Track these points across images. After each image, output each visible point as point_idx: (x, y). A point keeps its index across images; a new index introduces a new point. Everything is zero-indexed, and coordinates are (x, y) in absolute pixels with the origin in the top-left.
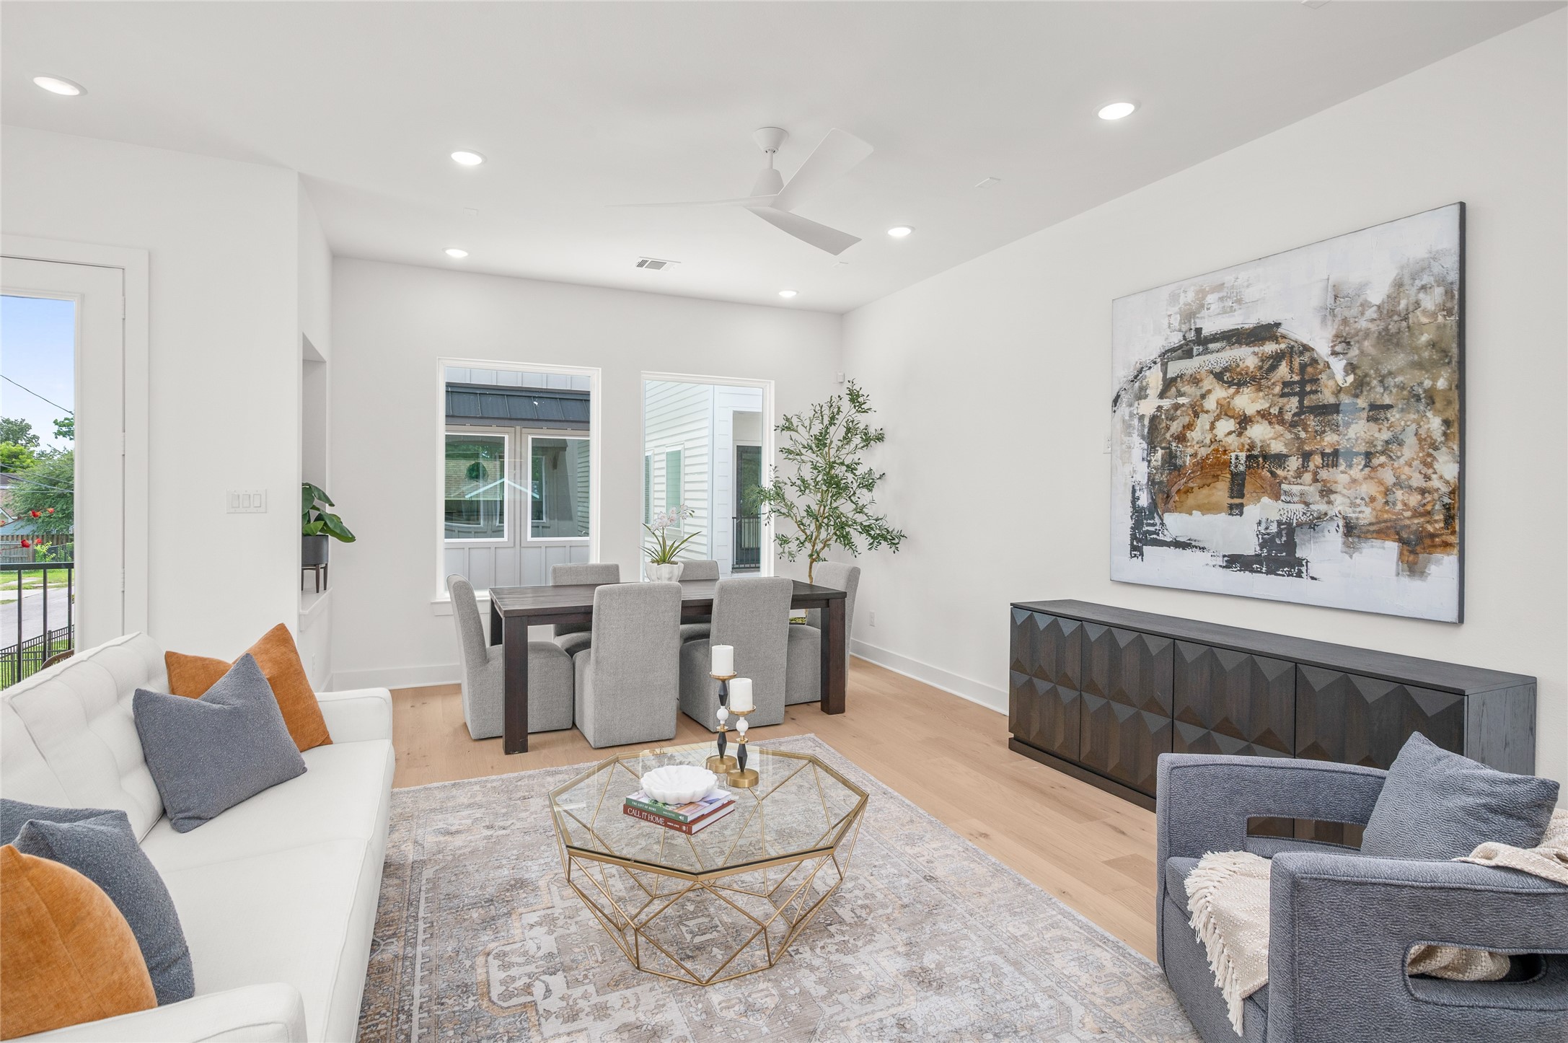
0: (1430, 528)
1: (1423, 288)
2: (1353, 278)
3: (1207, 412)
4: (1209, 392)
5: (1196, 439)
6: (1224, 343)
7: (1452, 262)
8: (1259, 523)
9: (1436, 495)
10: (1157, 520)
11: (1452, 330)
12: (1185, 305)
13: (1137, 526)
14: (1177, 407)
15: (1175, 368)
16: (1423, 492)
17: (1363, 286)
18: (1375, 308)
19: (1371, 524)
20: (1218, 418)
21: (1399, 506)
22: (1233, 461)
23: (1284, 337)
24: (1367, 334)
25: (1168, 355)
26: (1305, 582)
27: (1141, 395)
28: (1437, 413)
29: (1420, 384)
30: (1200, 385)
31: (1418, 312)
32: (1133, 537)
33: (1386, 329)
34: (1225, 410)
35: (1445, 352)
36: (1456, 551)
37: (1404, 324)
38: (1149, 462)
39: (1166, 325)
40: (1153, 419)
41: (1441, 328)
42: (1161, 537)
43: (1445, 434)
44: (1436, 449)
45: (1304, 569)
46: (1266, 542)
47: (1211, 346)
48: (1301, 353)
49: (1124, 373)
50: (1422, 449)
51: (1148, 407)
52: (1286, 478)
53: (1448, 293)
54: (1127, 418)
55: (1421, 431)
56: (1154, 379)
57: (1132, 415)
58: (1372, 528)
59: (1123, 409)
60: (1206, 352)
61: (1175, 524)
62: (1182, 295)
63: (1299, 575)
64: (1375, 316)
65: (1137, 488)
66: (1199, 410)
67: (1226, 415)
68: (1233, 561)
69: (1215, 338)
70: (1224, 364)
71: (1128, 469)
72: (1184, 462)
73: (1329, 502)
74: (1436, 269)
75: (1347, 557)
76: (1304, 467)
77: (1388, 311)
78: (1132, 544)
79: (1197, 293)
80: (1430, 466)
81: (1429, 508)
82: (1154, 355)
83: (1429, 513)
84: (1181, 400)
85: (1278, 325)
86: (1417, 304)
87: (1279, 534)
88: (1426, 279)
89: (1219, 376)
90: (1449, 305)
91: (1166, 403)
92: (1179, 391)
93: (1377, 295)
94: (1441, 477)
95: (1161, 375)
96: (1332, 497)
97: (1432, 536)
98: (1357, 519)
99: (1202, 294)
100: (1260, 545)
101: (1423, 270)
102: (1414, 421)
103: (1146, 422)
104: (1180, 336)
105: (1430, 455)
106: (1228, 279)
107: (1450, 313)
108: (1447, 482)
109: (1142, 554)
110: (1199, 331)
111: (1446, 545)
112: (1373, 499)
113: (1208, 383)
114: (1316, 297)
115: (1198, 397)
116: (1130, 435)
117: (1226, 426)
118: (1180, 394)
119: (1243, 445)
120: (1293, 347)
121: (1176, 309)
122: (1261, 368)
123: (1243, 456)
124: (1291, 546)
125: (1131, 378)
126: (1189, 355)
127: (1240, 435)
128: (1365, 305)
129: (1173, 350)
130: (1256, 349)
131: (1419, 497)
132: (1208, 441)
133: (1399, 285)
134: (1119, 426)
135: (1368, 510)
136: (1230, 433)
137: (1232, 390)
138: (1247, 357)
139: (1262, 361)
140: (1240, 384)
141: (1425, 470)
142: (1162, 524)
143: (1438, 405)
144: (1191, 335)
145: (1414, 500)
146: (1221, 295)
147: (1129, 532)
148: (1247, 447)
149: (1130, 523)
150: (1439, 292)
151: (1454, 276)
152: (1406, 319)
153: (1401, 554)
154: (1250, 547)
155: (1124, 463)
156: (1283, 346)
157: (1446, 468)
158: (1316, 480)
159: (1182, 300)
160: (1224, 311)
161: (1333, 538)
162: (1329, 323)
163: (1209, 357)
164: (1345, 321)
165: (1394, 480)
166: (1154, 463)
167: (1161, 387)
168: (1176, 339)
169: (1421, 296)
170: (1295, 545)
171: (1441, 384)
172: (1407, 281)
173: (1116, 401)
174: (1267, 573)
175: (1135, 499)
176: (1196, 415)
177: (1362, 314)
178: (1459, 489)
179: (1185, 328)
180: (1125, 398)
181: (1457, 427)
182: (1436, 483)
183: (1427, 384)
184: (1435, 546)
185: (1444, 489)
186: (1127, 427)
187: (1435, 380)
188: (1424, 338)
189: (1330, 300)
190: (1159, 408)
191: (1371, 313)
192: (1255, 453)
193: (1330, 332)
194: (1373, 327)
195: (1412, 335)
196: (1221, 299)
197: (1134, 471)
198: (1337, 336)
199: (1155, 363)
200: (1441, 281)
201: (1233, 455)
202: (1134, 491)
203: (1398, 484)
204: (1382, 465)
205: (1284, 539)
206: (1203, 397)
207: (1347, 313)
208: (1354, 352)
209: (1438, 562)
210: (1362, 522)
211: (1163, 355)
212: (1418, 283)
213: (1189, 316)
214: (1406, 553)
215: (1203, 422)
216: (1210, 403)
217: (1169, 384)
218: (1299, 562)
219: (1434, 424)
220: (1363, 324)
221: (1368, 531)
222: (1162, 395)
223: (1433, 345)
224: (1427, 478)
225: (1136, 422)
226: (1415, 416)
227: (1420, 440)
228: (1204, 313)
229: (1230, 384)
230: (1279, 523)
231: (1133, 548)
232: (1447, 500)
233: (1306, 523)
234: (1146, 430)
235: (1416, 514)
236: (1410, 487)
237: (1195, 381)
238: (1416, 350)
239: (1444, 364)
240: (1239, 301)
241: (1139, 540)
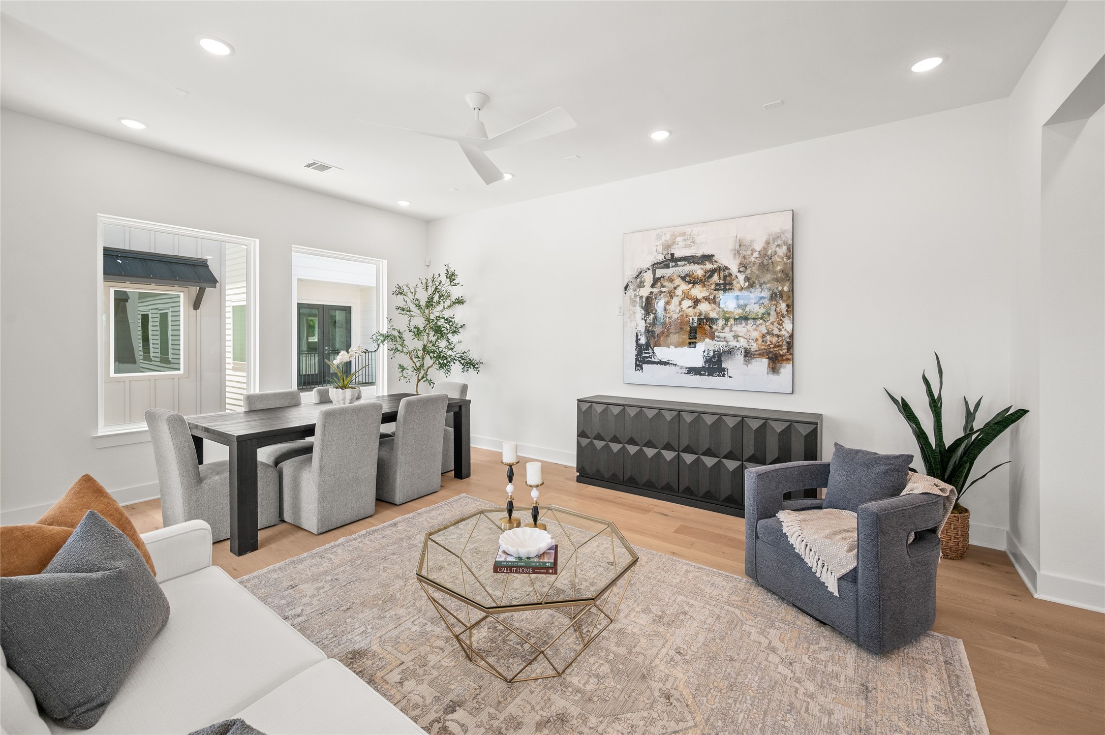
0: (781, 353)
1: (778, 245)
2: (748, 237)
3: (677, 296)
4: (678, 286)
5: (671, 310)
6: (686, 262)
7: (789, 236)
8: (704, 351)
9: (784, 338)
10: (650, 351)
11: (789, 266)
12: (665, 241)
13: (639, 354)
14: (661, 292)
15: (660, 273)
16: (778, 336)
17: (752, 242)
18: (758, 252)
19: (756, 351)
20: (683, 299)
21: (768, 343)
22: (691, 321)
23: (716, 262)
24: (754, 263)
25: (655, 266)
26: (726, 379)
27: (641, 285)
28: (784, 301)
29: (777, 288)
30: (674, 282)
31: (776, 256)
32: (637, 360)
33: (762, 262)
34: (686, 296)
35: (787, 275)
36: (791, 362)
37: (770, 261)
38: (646, 320)
39: (655, 250)
40: (648, 298)
41: (785, 264)
42: (653, 359)
43: (787, 311)
44: (784, 317)
45: (726, 373)
46: (708, 360)
47: (679, 263)
48: (724, 270)
49: (630, 273)
50: (778, 317)
51: (645, 292)
52: (717, 330)
53: (788, 249)
54: (633, 297)
55: (778, 309)
56: (648, 278)
57: (635, 296)
58: (757, 353)
59: (630, 292)
60: (676, 266)
61: (661, 353)
62: (664, 236)
63: (724, 376)
64: (758, 256)
65: (639, 334)
66: (673, 295)
67: (687, 298)
68: (692, 371)
69: (681, 259)
70: (686, 273)
71: (634, 324)
72: (665, 321)
73: (737, 341)
74: (783, 238)
75: (746, 366)
76: (726, 324)
77: (763, 254)
78: (636, 364)
79: (672, 236)
80: (781, 325)
81: (781, 343)
82: (649, 265)
83: (780, 346)
84: (663, 289)
85: (713, 256)
86: (776, 253)
87: (714, 357)
88: (779, 242)
89: (683, 279)
90: (788, 254)
91: (655, 290)
92: (662, 285)
93: (758, 246)
94: (786, 330)
95: (652, 276)
96: (739, 338)
97: (782, 356)
98: (750, 348)
99: (674, 236)
100: (705, 362)
101: (778, 237)
102: (774, 305)
103: (644, 300)
104: (663, 257)
105: (781, 320)
106: (688, 230)
107: (789, 258)
108: (788, 332)
109: (642, 369)
110: (672, 255)
111: (788, 359)
112: (757, 340)
113: (678, 281)
114: (731, 245)
115: (673, 288)
116: (635, 306)
117: (687, 303)
118: (663, 286)
119: (696, 313)
120: (720, 267)
121: (660, 242)
122: (705, 276)
123: (696, 319)
124: (720, 361)
125: (635, 276)
126: (667, 267)
127: (694, 308)
128: (753, 251)
129: (659, 263)
130: (702, 266)
131: (777, 339)
132: (678, 311)
133: (768, 243)
134: (628, 301)
135: (755, 345)
136: (689, 307)
137: (690, 286)
138: (698, 270)
139: (706, 273)
140: (694, 283)
141: (779, 327)
142: (653, 353)
143: (784, 298)
144: (669, 257)
145: (775, 340)
146: (684, 238)
147: (634, 357)
148: (698, 314)
149: (635, 352)
150: (785, 248)
151: (790, 242)
152: (771, 259)
153: (769, 364)
154: (699, 363)
155: (631, 321)
156: (715, 266)
157: (787, 325)
158: (731, 331)
159: (663, 239)
160: (686, 246)
161: (739, 358)
162: (737, 257)
163: (678, 268)
164: (744, 257)
165: (766, 331)
166: (648, 321)
167: (652, 282)
168: (660, 258)
169: (777, 249)
170: (722, 361)
171: (786, 289)
172: (771, 241)
173: (626, 288)
174: (708, 375)
175: (637, 340)
176: (672, 297)
177: (752, 254)
178: (792, 336)
179: (665, 253)
180: (631, 286)
181: (790, 307)
182: (783, 332)
183: (780, 288)
184: (783, 360)
185: (787, 335)
186: (633, 302)
187: (783, 287)
188: (779, 268)
189: (738, 247)
190: (651, 293)
191: (756, 254)
192: (702, 317)
193: (738, 261)
194: (757, 261)
195: (773, 266)
196: (684, 240)
197: (637, 325)
198: (741, 264)
199: (649, 269)
200: (785, 243)
201: (691, 318)
202: (637, 336)
203: (768, 333)
204: (761, 324)
205: (716, 359)
206: (675, 288)
207: (745, 253)
208: (749, 271)
209: (785, 367)
210: (752, 350)
211: (653, 265)
212: (776, 243)
213: (667, 247)
214: (771, 364)
215: (675, 301)
216: (679, 292)
217: (656, 281)
218: (724, 370)
219: (783, 306)
220: (752, 259)
221: (755, 354)
222: (653, 286)
223: (782, 271)
224: (780, 330)
225: (638, 299)
226: (775, 303)
227: (777, 313)
228: (675, 246)
229: (689, 283)
230: (714, 351)
231: (637, 365)
232: (788, 340)
233: (727, 351)
234: (644, 304)
235: (776, 346)
236: (773, 334)
237: (671, 280)
238: (775, 273)
239: (787, 280)
240: (694, 242)
241: (640, 361)
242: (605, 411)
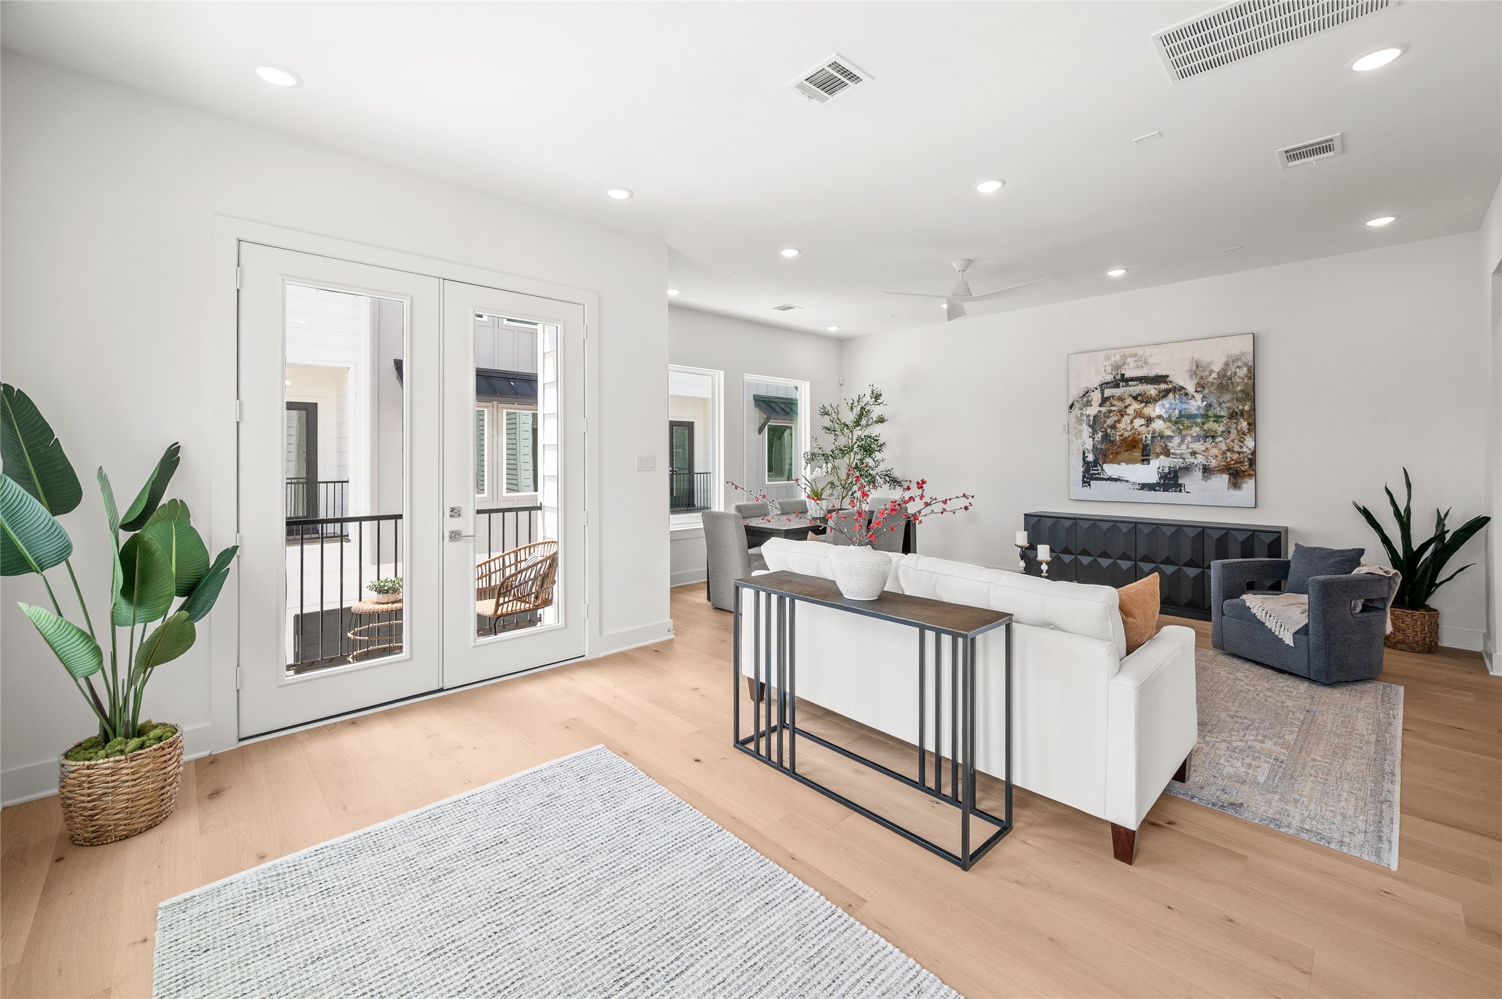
0: (1243, 469)
1: (1238, 367)
2: (1206, 359)
3: (1129, 415)
4: (1130, 405)
5: (1122, 428)
6: (1138, 382)
7: (1250, 357)
8: (1159, 468)
9: (1245, 455)
10: (1099, 468)
11: (1250, 386)
12: (1114, 361)
13: (1087, 471)
14: (1110, 411)
15: (1108, 392)
16: (1239, 453)
17: (1210, 363)
18: (1216, 373)
19: (1216, 467)
20: (1135, 418)
21: (1229, 459)
22: (1144, 439)
23: (1170, 382)
24: (1213, 383)
25: (1103, 386)
26: (1183, 494)
27: (1089, 404)
28: (1245, 420)
29: (1238, 407)
30: (1124, 401)
31: (1236, 377)
32: (1084, 476)
33: (1221, 383)
34: (1139, 414)
35: (1248, 395)
36: (1254, 478)
37: (1230, 381)
38: (1094, 438)
39: (1103, 371)
40: (1095, 417)
41: (1246, 384)
42: (1102, 476)
43: (1248, 429)
44: (1245, 435)
45: (1183, 488)
46: (1163, 476)
47: (1130, 383)
48: (1180, 390)
49: (1075, 393)
50: (1238, 435)
51: (1092, 411)
52: (1173, 447)
53: (1249, 370)
54: (1079, 416)
55: (1238, 427)
56: (1096, 397)
57: (1082, 414)
58: (1216, 469)
59: (1076, 411)
60: (1127, 385)
61: (1110, 469)
62: (1113, 357)
63: (1180, 491)
64: (1216, 377)
65: (1086, 452)
66: (1124, 413)
67: (1139, 416)
68: (1144, 487)
69: (1132, 379)
70: (1138, 392)
71: (1080, 442)
72: (1115, 439)
73: (1195, 458)
74: (1244, 360)
75: (1204, 482)
76: (1182, 441)
77: (1222, 374)
78: (1083, 479)
79: (1121, 357)
80: (1242, 442)
81: (1242, 460)
82: (1096, 385)
83: (1242, 462)
84: (1113, 408)
85: (1168, 376)
86: (1235, 373)
87: (1169, 473)
88: (1239, 364)
89: (1135, 398)
90: (1249, 375)
91: (1104, 409)
92: (1111, 404)
93: (1217, 368)
94: (1247, 447)
95: (1100, 395)
96: (1197, 455)
97: (1244, 472)
98: (1209, 465)
99: (1124, 357)
100: (1159, 478)
101: (1238, 359)
102: (1235, 423)
103: (1091, 418)
104: (1112, 377)
105: (1242, 437)
106: (1140, 351)
107: (1250, 379)
108: (1250, 449)
109: (1090, 485)
110: (1123, 375)
111: (1250, 475)
112: (1216, 456)
113: (1129, 401)
114: (1187, 365)
115: (1123, 407)
116: (1081, 424)
117: (1139, 422)
118: (1112, 405)
119: (1149, 431)
120: (1175, 387)
121: (1109, 363)
122: (1159, 395)
123: (1149, 437)
124: (1176, 477)
125: (1081, 395)
126: (1117, 386)
127: (1148, 426)
128: (1211, 372)
129: (1108, 383)
130: (1156, 386)
131: (1238, 455)
132: (1129, 429)
133: (1227, 364)
134: (1074, 420)
135: (1214, 461)
136: (1142, 425)
137: (1143, 405)
138: (1152, 390)
139: (1160, 392)
140: (1147, 403)
141: (1240, 444)
142: (1102, 469)
143: (1245, 417)
144: (1119, 377)
145: (1235, 456)
146: (1135, 359)
147: (1081, 474)
148: (1151, 432)
149: (1082, 469)
150: (1245, 369)
151: (1251, 363)
152: (1230, 379)
153: (1230, 480)
154: (1153, 478)
155: (1077, 439)
156: (1170, 386)
157: (1249, 443)
158: (1188, 448)
159: (1113, 359)
160: (1137, 367)
161: (1198, 474)
162: (1194, 378)
163: (1129, 388)
164: (1202, 378)
165: (1226, 448)
166: (1096, 439)
167: (1100, 401)
168: (1109, 378)
169: (1237, 370)
170: (1178, 477)
171: (1247, 408)
172: (1231, 363)
173: (1071, 407)
174: (1163, 491)
175: (1084, 457)
176: (1122, 416)
177: (1210, 375)
178: (1254, 453)
179: (1114, 373)
180: (1077, 405)
181: (1252, 426)
182: (1245, 449)
183: (1241, 407)
184: (1245, 476)
185: (1249, 452)
186: (1079, 421)
187: (1244, 406)
188: (1239, 388)
189: (1194, 368)
190: (1100, 412)
191: (1214, 375)
192: (1156, 435)
193: (1195, 382)
194: (1215, 381)
195: (1233, 386)
196: (1136, 361)
197: (1084, 443)
198: (1198, 384)
199: (1096, 389)
200: (1246, 365)
201: (1144, 436)
202: (1084, 453)
203: (1228, 450)
204: (1220, 442)
205: (1172, 475)
206: (1126, 407)
207: (1202, 374)
208: (1206, 391)
209: (1247, 482)
210: (1211, 466)
211: (1101, 385)
212: (1236, 365)
213: (1117, 367)
214: (1232, 479)
215: (1126, 419)
216: (1130, 411)
217: (1104, 400)
218: (1180, 485)
219: (1244, 425)
220: (1210, 379)
221: (1214, 471)
222: (1101, 405)
223: (1243, 391)
224: (1241, 447)
225: (1085, 418)
226: (1236, 421)
227: (1238, 431)
228: (1126, 366)
229: (1142, 402)
230: (1170, 468)
231: (1084, 482)
232: (1250, 456)
233: (1184, 468)
234: (1091, 423)
235: (1236, 462)
236: (1234, 451)
237: (1121, 399)
238: (1235, 393)
239: (1248, 400)
240: (1146, 363)
241: (1087, 478)
242: (1054, 526)
